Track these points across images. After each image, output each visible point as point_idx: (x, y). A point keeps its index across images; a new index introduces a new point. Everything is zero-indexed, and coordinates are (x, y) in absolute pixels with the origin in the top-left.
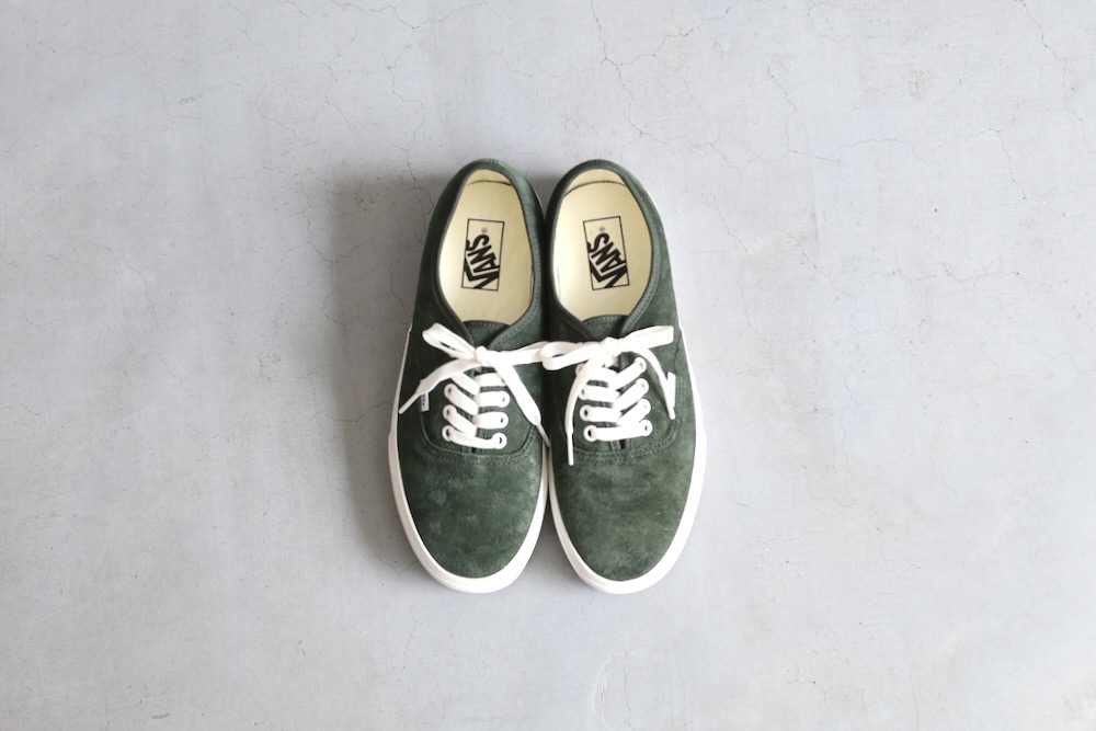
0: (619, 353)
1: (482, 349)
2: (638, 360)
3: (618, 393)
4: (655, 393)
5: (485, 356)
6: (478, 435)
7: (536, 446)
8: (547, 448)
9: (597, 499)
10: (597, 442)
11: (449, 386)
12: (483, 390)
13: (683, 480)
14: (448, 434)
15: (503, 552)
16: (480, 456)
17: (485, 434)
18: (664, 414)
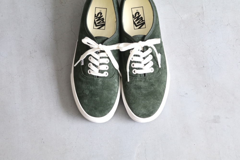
0: (144, 46)
1: (100, 45)
2: (150, 49)
3: (143, 59)
4: (155, 59)
5: (102, 47)
6: (99, 72)
7: (117, 76)
8: (121, 77)
9: (137, 92)
10: (137, 74)
11: (90, 57)
12: (101, 58)
13: (163, 87)
14: (90, 72)
15: (107, 109)
16: (100, 79)
17: (101, 72)
18: (157, 66)
